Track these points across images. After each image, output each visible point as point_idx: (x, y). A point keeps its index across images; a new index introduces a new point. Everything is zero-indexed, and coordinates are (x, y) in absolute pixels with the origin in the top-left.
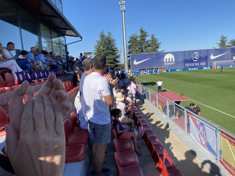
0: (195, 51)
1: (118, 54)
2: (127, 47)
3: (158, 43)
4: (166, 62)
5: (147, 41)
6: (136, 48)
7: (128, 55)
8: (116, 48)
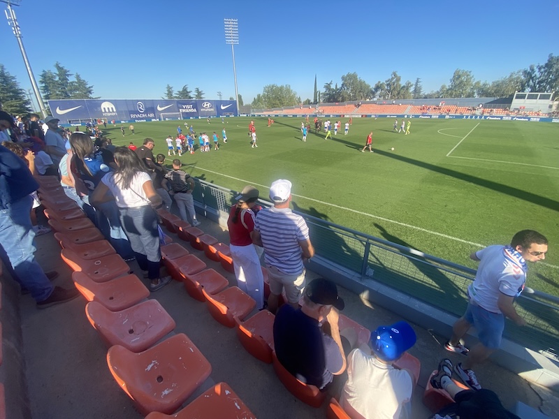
0: (138, 101)
1: (26, 98)
2: (38, 89)
3: (88, 86)
4: (105, 112)
5: (72, 83)
6: (55, 92)
7: (44, 101)
8: (21, 90)
